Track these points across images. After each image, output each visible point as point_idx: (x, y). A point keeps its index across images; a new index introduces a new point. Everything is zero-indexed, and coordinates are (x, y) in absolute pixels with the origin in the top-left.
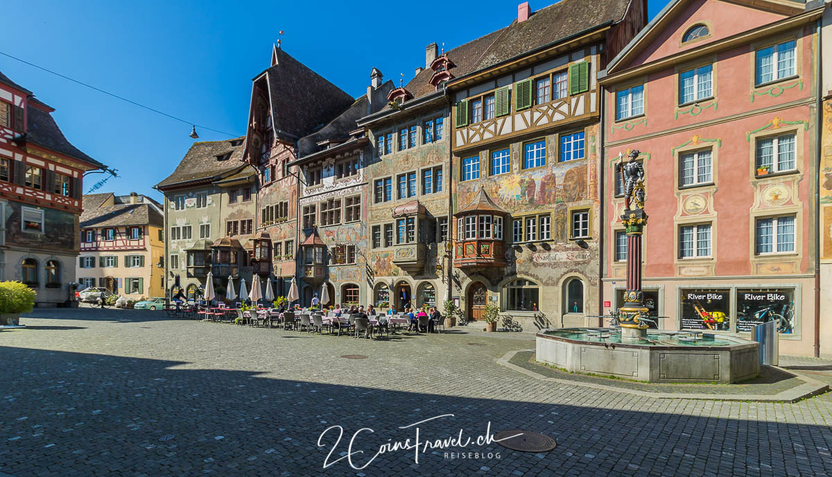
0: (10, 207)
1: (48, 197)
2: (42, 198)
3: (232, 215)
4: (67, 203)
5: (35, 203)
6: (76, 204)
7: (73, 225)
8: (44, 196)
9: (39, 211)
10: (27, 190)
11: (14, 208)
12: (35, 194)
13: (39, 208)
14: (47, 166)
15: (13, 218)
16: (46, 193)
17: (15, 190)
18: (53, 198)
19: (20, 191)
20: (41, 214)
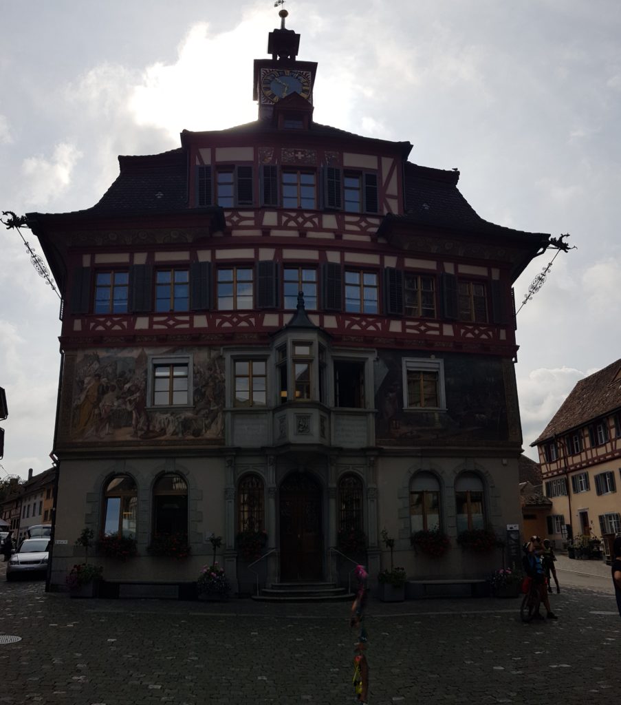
0: (381, 363)
1: (448, 330)
2: (437, 333)
4: (484, 336)
5: (425, 348)
6: (503, 335)
8: (441, 329)
9: (434, 363)
10: (408, 323)
11: (389, 365)
12: (423, 328)
13: (433, 356)
14: (440, 266)
15: (390, 385)
16: (443, 321)
17: (387, 327)
18: (456, 331)
19: (396, 326)
20: (439, 369)
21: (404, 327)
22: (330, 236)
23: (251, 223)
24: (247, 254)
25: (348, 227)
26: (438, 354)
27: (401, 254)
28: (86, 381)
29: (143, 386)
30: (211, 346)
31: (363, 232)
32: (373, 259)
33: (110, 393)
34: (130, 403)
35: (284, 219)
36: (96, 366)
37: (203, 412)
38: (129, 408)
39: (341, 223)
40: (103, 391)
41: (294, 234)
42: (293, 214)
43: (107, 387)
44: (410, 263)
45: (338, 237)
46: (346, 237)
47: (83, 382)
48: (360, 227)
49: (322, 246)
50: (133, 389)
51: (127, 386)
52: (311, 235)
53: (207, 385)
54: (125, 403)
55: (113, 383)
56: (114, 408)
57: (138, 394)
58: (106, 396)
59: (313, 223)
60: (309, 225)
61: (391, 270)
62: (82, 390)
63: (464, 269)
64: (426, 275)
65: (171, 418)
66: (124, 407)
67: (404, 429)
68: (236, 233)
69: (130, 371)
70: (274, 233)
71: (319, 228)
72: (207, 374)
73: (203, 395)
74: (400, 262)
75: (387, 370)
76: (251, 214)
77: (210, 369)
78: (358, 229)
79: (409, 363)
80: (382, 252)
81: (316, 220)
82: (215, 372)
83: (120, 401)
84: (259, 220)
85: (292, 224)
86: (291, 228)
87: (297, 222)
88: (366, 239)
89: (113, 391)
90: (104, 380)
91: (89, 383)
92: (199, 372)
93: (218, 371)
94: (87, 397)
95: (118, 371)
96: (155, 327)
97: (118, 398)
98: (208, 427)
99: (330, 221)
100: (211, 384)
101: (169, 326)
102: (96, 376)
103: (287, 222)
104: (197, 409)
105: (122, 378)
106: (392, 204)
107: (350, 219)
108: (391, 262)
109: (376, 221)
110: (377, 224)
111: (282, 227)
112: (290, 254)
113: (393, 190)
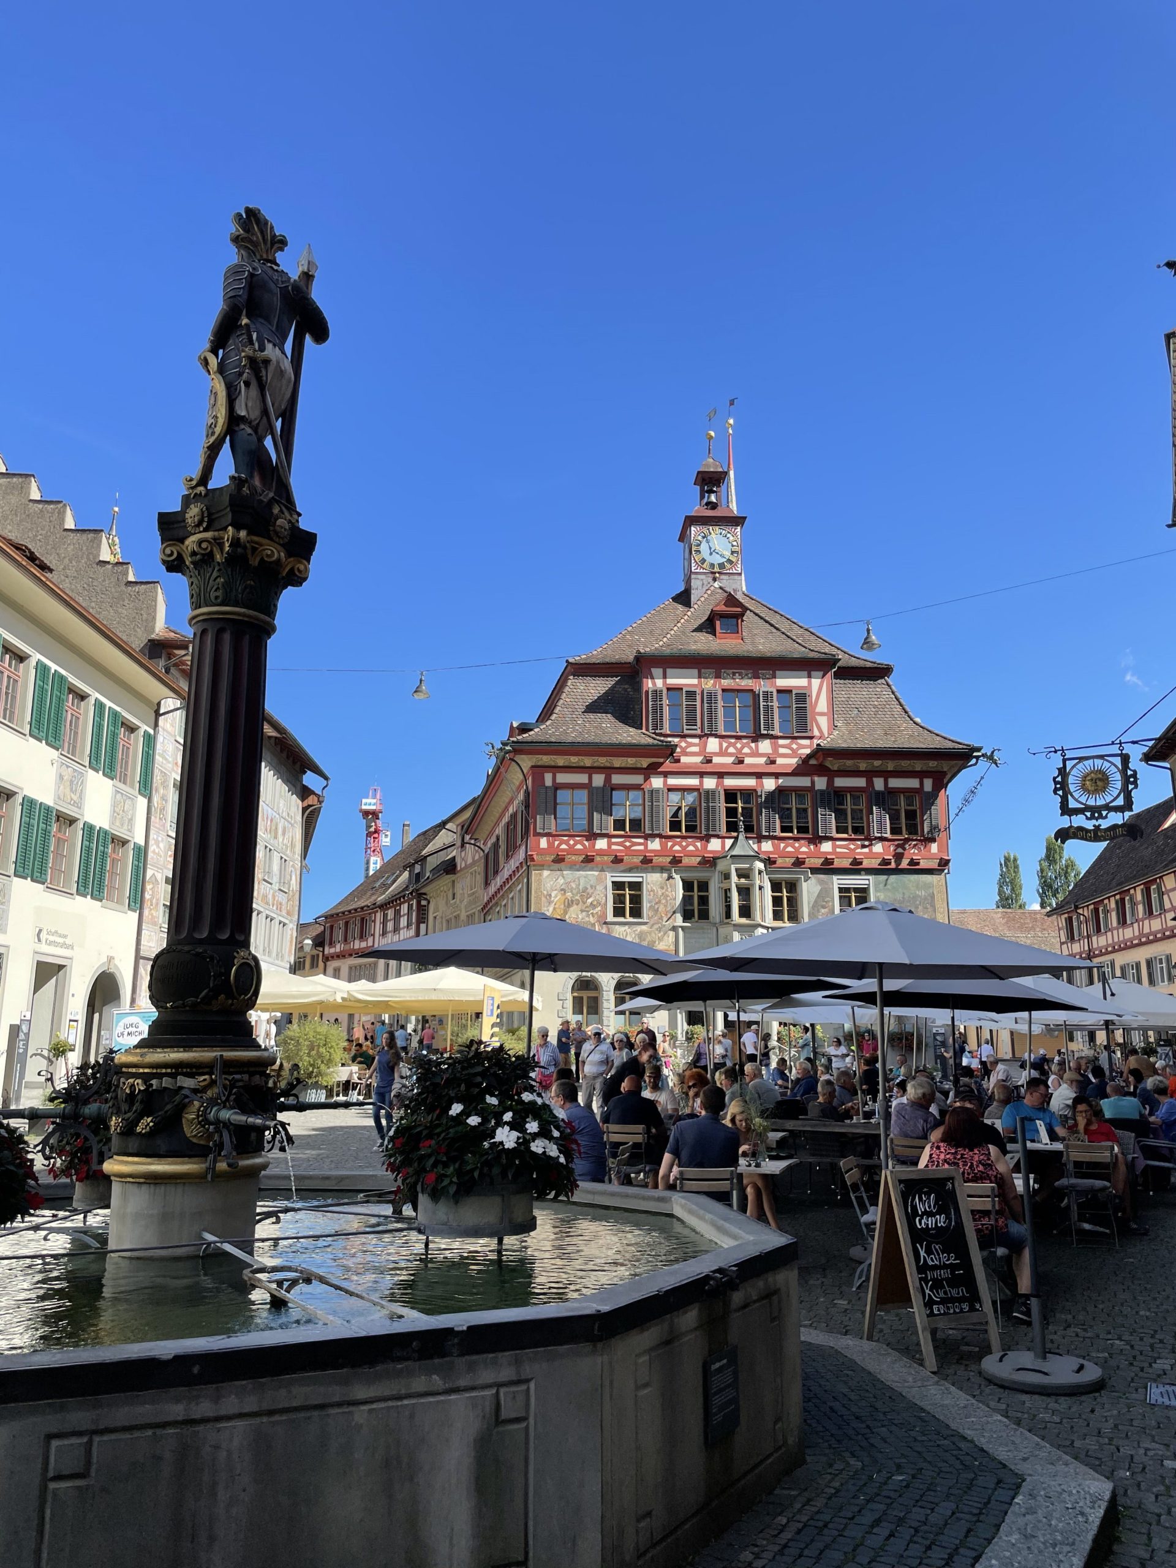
8: (870, 846)
10: (839, 843)
11: (821, 883)
12: (853, 846)
13: (863, 873)
14: (870, 783)
15: (823, 901)
16: (872, 839)
17: (819, 846)
19: (826, 847)
20: (869, 885)
21: (835, 847)
22: (765, 761)
23: (696, 749)
24: (693, 782)
25: (782, 751)
26: (867, 871)
27: (832, 774)
28: (553, 895)
29: (603, 901)
30: (662, 868)
31: (793, 755)
32: (804, 782)
33: (575, 907)
34: (593, 916)
35: (725, 745)
36: (561, 881)
37: (656, 926)
38: (592, 920)
39: (775, 748)
40: (569, 904)
41: (732, 761)
42: (733, 741)
43: (572, 901)
44: (840, 782)
45: (773, 762)
46: (781, 761)
47: (550, 896)
48: (792, 749)
49: (759, 774)
50: (595, 903)
51: (590, 901)
52: (749, 761)
53: (659, 902)
54: (588, 916)
55: (577, 898)
56: (579, 920)
57: (599, 908)
58: (571, 909)
59: (751, 748)
60: (746, 750)
61: (822, 792)
62: (550, 903)
63: (894, 783)
64: (855, 791)
65: (629, 931)
66: (587, 919)
68: (685, 760)
69: (591, 887)
70: (717, 760)
71: (755, 754)
72: (660, 893)
73: (656, 911)
74: (830, 783)
75: (819, 888)
76: (696, 741)
77: (662, 888)
78: (789, 752)
79: (841, 881)
80: (813, 775)
81: (753, 745)
82: (667, 890)
83: (584, 914)
84: (702, 747)
85: (731, 750)
86: (731, 755)
87: (736, 748)
88: (796, 761)
89: (577, 904)
90: (569, 895)
91: (556, 897)
92: (652, 891)
93: (669, 890)
94: (554, 909)
95: (581, 887)
96: (614, 847)
97: (582, 911)
98: (660, 939)
99: (764, 746)
100: (664, 901)
101: (625, 847)
102: (562, 890)
103: (727, 748)
104: (651, 923)
105: (585, 893)
106: (823, 721)
107: (781, 742)
108: (821, 783)
109: (806, 742)
110: (805, 748)
111: (722, 753)
112: (730, 782)
113: (822, 705)
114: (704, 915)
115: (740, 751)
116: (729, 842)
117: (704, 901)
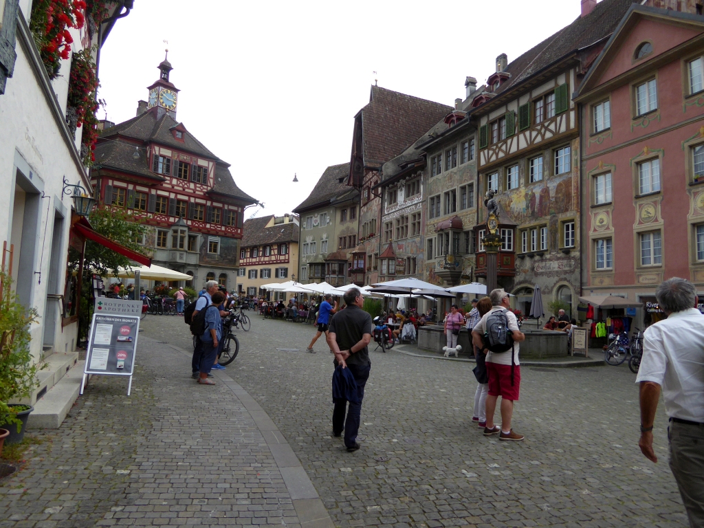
0: (202, 237)
1: (223, 229)
2: (220, 229)
3: (343, 231)
4: (233, 231)
5: (216, 234)
6: (239, 231)
7: (236, 247)
9: (217, 239)
11: (205, 238)
12: (216, 227)
14: (224, 206)
15: (204, 245)
16: (222, 225)
17: (205, 226)
18: (226, 229)
19: (208, 226)
20: (219, 241)
21: (211, 226)
22: (192, 191)
23: (168, 182)
24: (166, 194)
25: (198, 189)
26: (219, 236)
27: (213, 201)
30: (152, 225)
31: (201, 191)
32: (203, 202)
35: (179, 182)
37: (148, 247)
39: (195, 187)
41: (181, 189)
42: (181, 181)
44: (215, 204)
45: (194, 192)
46: (197, 192)
49: (189, 196)
52: (186, 190)
60: (186, 186)
61: (209, 206)
63: (231, 207)
64: (218, 208)
67: (207, 259)
68: (164, 185)
70: (176, 188)
71: (189, 188)
72: (150, 235)
73: (148, 242)
74: (212, 204)
75: (204, 240)
76: (168, 178)
77: (151, 233)
78: (200, 189)
79: (211, 238)
80: (207, 200)
81: (188, 184)
84: (171, 181)
85: (181, 185)
86: (180, 187)
88: (202, 194)
92: (147, 234)
93: (153, 233)
98: (149, 253)
99: (192, 186)
100: (151, 238)
101: (139, 215)
103: (179, 184)
106: (211, 181)
107: (198, 185)
108: (209, 203)
109: (205, 187)
110: (206, 189)
111: (178, 186)
112: (180, 197)
113: (212, 175)
114: (164, 245)
115: (183, 186)
116: (177, 219)
117: (165, 240)
